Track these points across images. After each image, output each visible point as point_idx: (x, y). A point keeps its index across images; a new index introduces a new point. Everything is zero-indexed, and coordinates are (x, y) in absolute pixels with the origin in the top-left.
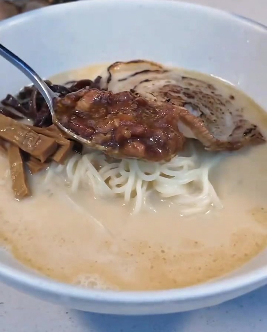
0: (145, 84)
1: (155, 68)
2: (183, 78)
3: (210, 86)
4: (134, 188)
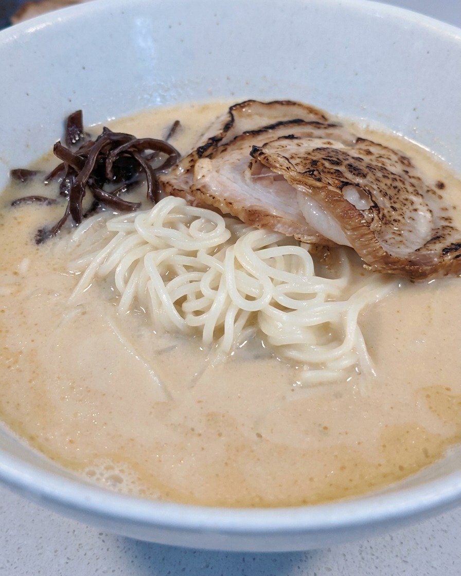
0: (285, 142)
1: (312, 117)
2: (359, 140)
3: (404, 160)
4: (220, 322)
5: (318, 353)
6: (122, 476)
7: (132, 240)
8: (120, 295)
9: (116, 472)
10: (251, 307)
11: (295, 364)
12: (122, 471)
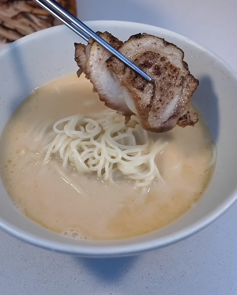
4: (103, 168)
5: (141, 176)
6: (78, 233)
7: (63, 138)
8: (63, 161)
9: (75, 232)
10: (114, 161)
11: (133, 181)
12: (77, 231)
